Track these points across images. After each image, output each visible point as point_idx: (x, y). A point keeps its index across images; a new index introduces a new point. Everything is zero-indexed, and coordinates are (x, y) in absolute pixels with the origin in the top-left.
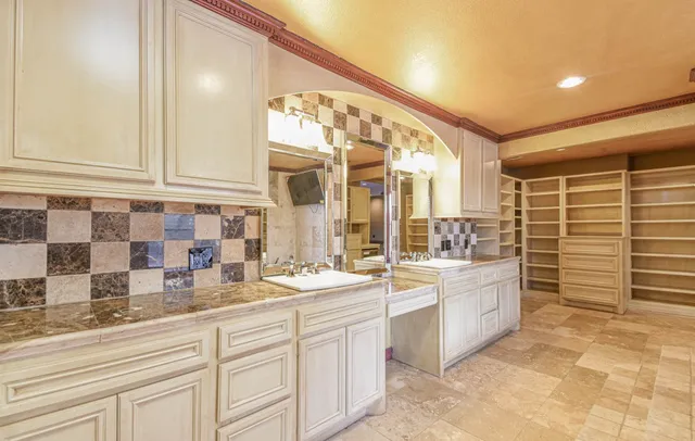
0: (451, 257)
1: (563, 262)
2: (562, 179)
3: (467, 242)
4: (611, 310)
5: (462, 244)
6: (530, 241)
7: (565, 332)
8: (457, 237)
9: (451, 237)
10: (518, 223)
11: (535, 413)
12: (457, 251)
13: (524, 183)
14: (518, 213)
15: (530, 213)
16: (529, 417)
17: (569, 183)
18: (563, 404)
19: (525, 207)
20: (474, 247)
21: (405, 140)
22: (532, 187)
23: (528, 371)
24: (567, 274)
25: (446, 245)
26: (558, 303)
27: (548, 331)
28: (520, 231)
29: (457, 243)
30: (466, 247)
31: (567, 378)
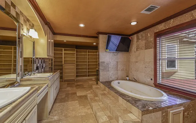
0: (39, 73)
1: (64, 71)
2: (63, 49)
3: (42, 66)
4: (73, 80)
5: (41, 67)
6: (54, 65)
7: (69, 89)
8: (40, 64)
9: (39, 65)
11: (80, 113)
12: (40, 70)
16: (80, 114)
17: (65, 50)
18: (83, 107)
20: (44, 68)
21: (25, 21)
23: (70, 102)
25: (37, 68)
26: (62, 81)
27: (65, 89)
28: (52, 63)
29: (40, 67)
30: (42, 68)
31: (79, 100)
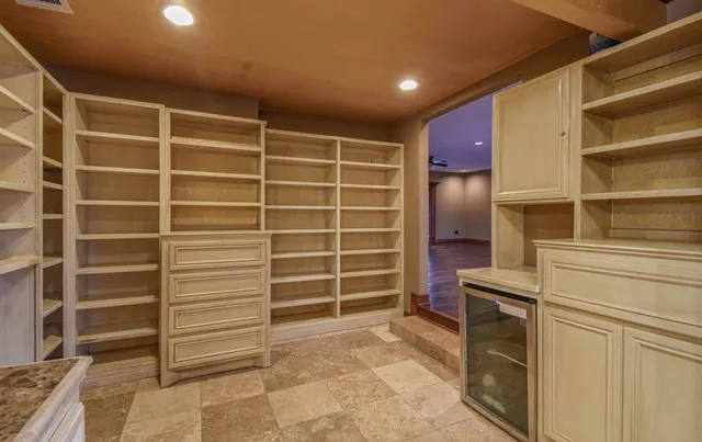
1: (171, 289)
2: (165, 114)
6: (85, 248)
10: (53, 201)
13: (70, 100)
14: (53, 174)
15: (86, 179)
17: (179, 127)
19: (71, 162)
22: (89, 115)
24: (179, 314)
28: (60, 222)
